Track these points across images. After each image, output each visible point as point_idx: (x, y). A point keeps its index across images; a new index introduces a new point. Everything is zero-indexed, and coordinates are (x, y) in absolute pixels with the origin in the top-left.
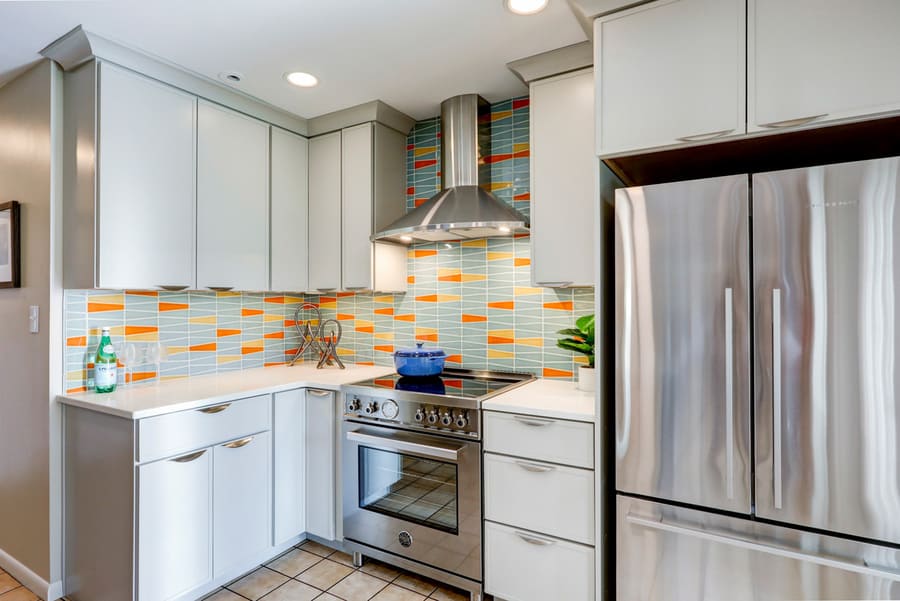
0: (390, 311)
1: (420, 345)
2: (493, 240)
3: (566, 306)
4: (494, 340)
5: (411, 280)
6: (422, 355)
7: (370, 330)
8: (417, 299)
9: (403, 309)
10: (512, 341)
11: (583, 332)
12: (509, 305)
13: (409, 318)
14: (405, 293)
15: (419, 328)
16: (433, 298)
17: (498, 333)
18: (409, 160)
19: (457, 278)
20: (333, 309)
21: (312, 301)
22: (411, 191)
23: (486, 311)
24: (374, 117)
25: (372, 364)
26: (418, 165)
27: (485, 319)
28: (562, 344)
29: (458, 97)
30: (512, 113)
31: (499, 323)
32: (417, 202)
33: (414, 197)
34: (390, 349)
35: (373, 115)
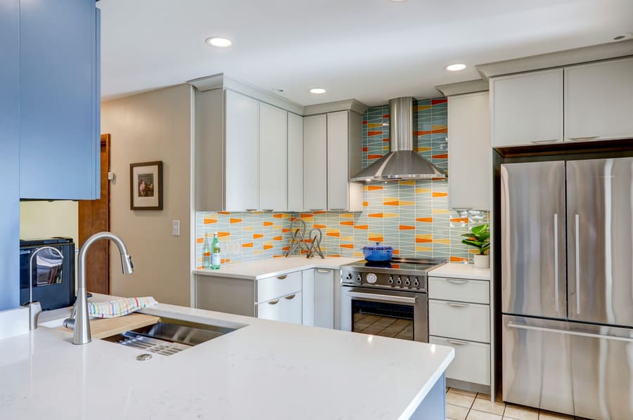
0: (351, 223)
1: (377, 244)
2: (418, 181)
4: (419, 241)
5: (365, 204)
6: (379, 249)
7: (337, 235)
8: (370, 216)
9: (360, 222)
10: (431, 241)
11: (477, 235)
12: (430, 220)
13: (365, 227)
14: (361, 212)
15: (371, 233)
16: (380, 215)
17: (422, 236)
18: (364, 130)
19: (396, 203)
20: (311, 222)
21: (294, 216)
22: (365, 149)
23: (414, 223)
24: (350, 108)
25: (339, 256)
26: (370, 134)
27: (414, 228)
28: (464, 242)
29: (399, 98)
30: (431, 107)
31: (422, 230)
32: (370, 157)
33: (368, 153)
34: (351, 246)
35: (349, 106)
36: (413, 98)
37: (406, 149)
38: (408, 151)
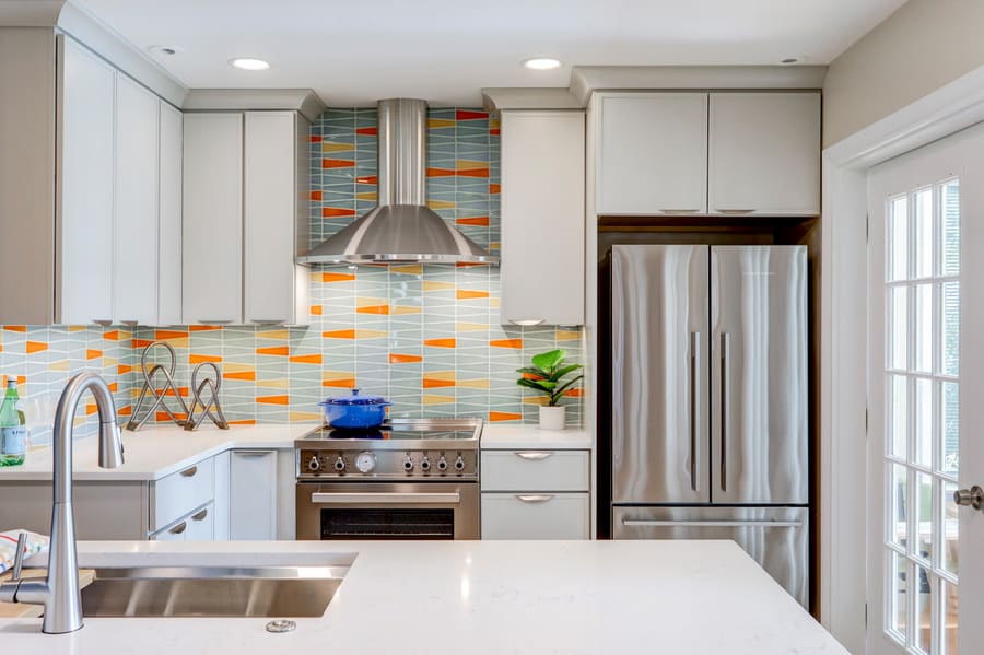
0: (284, 351)
1: (355, 392)
2: (428, 267)
3: (515, 344)
4: (429, 384)
5: (316, 310)
7: (249, 376)
8: (325, 335)
9: (305, 347)
10: (453, 384)
11: (546, 371)
12: (451, 343)
13: (316, 359)
14: (306, 327)
15: (324, 371)
16: (349, 334)
17: (436, 375)
18: (313, 155)
19: (383, 310)
20: (185, 348)
21: (140, 336)
22: (316, 196)
23: (420, 349)
25: (253, 422)
26: (327, 164)
27: (420, 359)
28: (522, 382)
30: (455, 124)
31: (437, 363)
32: (326, 212)
33: (322, 204)
34: (283, 400)
35: (298, 102)
36: (425, 102)
37: (409, 202)
38: (413, 207)
